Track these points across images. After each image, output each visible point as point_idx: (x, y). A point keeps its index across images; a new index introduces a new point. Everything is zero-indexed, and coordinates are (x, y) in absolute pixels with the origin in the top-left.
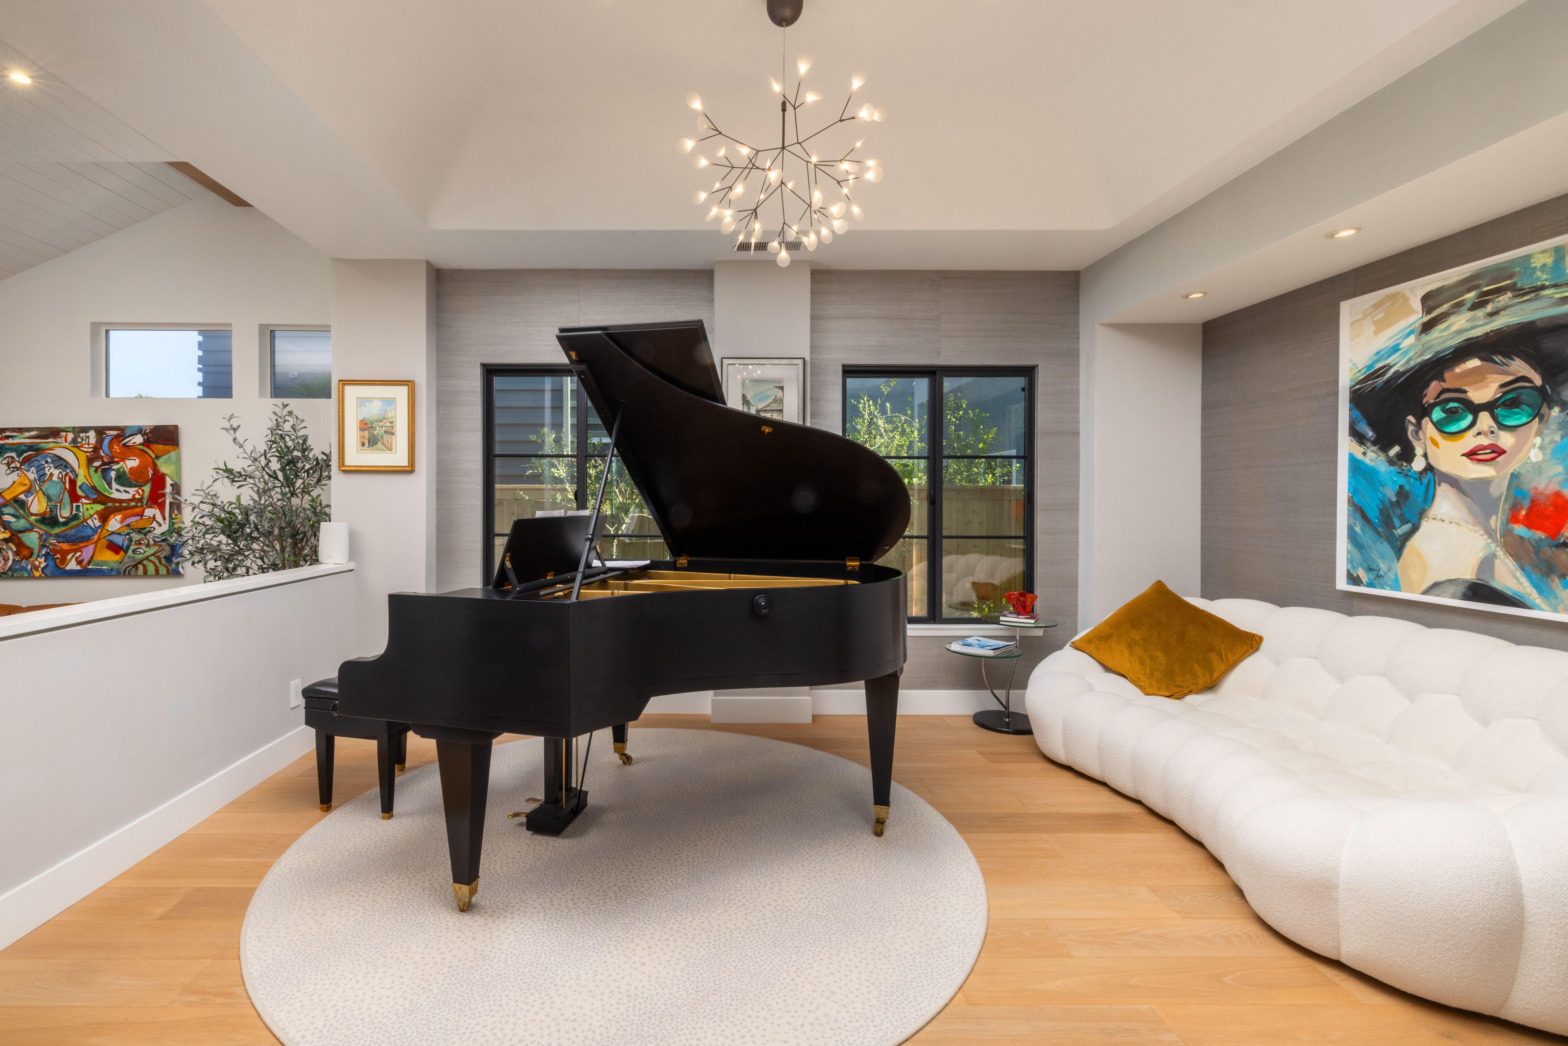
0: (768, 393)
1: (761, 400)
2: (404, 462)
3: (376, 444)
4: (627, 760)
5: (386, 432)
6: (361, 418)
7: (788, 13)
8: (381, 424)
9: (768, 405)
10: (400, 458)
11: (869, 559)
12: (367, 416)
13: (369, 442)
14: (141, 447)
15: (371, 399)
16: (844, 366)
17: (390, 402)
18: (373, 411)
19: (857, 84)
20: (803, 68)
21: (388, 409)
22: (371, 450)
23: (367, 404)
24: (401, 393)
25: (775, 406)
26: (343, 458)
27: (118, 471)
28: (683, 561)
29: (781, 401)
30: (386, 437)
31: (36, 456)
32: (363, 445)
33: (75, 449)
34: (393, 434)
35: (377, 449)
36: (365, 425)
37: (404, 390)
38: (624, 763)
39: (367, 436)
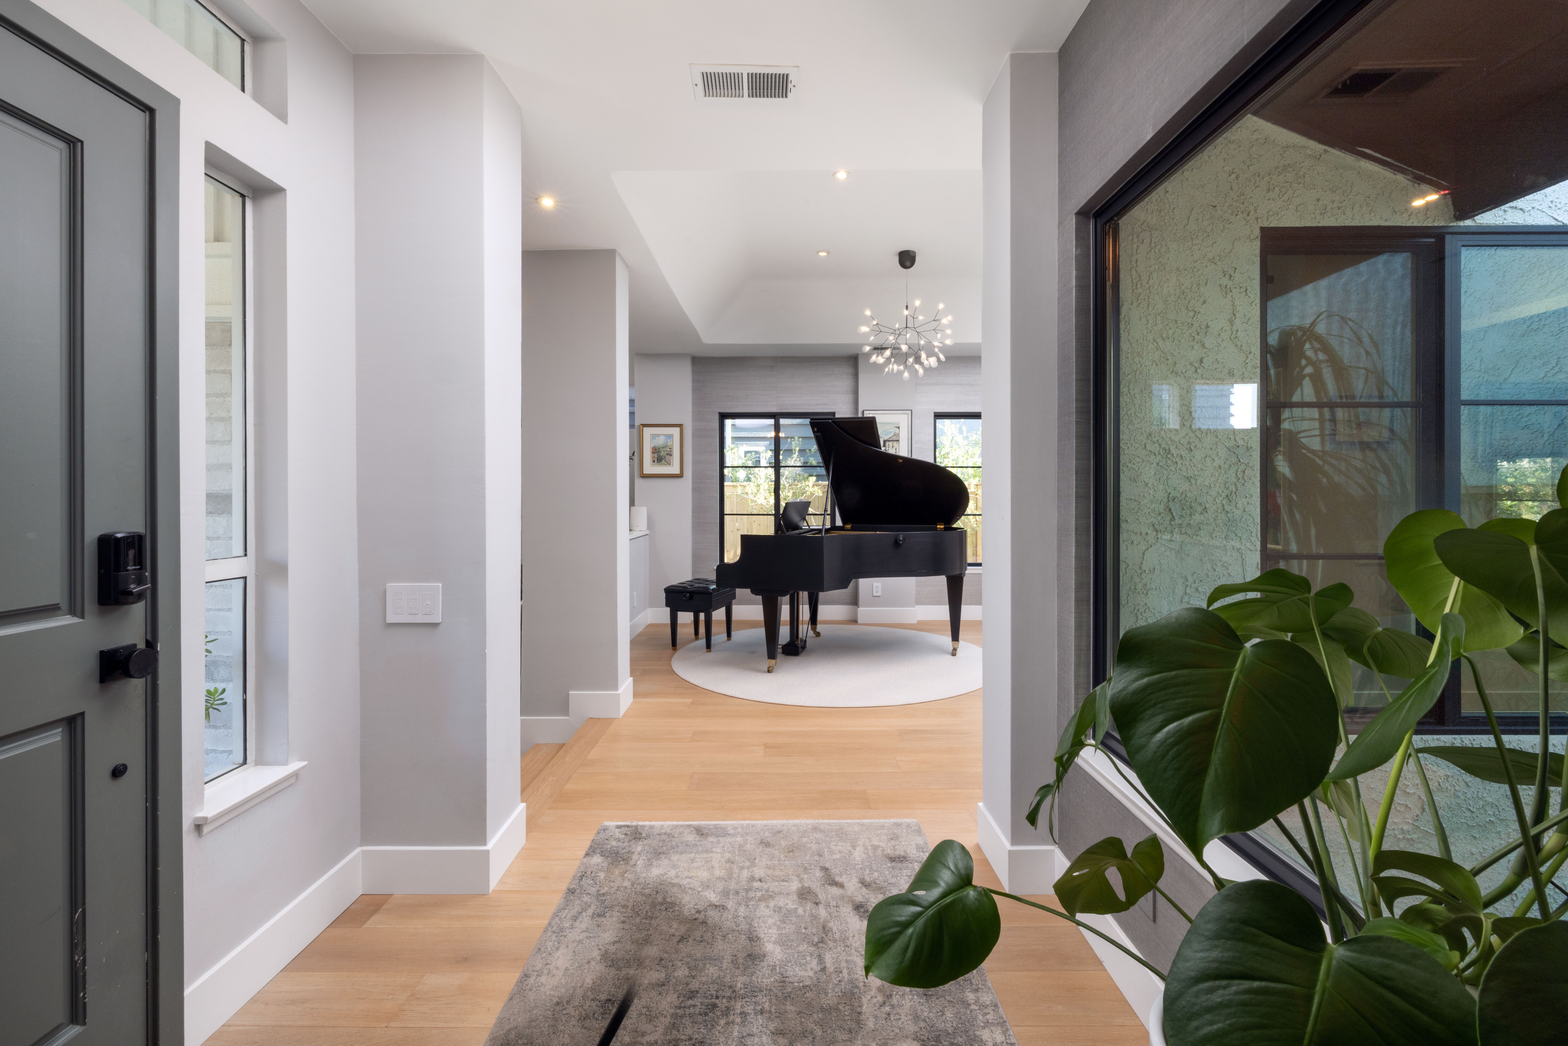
0: (891, 430)
1: (886, 435)
2: (678, 472)
3: (662, 461)
4: (818, 634)
5: (667, 454)
6: (653, 446)
7: (908, 264)
8: (664, 450)
9: (890, 437)
10: (675, 469)
11: (949, 524)
12: (656, 445)
13: (657, 460)
15: (658, 435)
16: (934, 413)
17: (670, 436)
18: (660, 441)
19: (941, 306)
20: (917, 303)
21: (668, 441)
22: (658, 464)
23: (656, 438)
24: (676, 431)
25: (895, 438)
26: (643, 470)
28: (849, 526)
29: (898, 435)
30: (667, 457)
32: (654, 462)
34: (671, 455)
35: (662, 464)
36: (655, 450)
37: (678, 429)
38: (817, 636)
39: (656, 456)
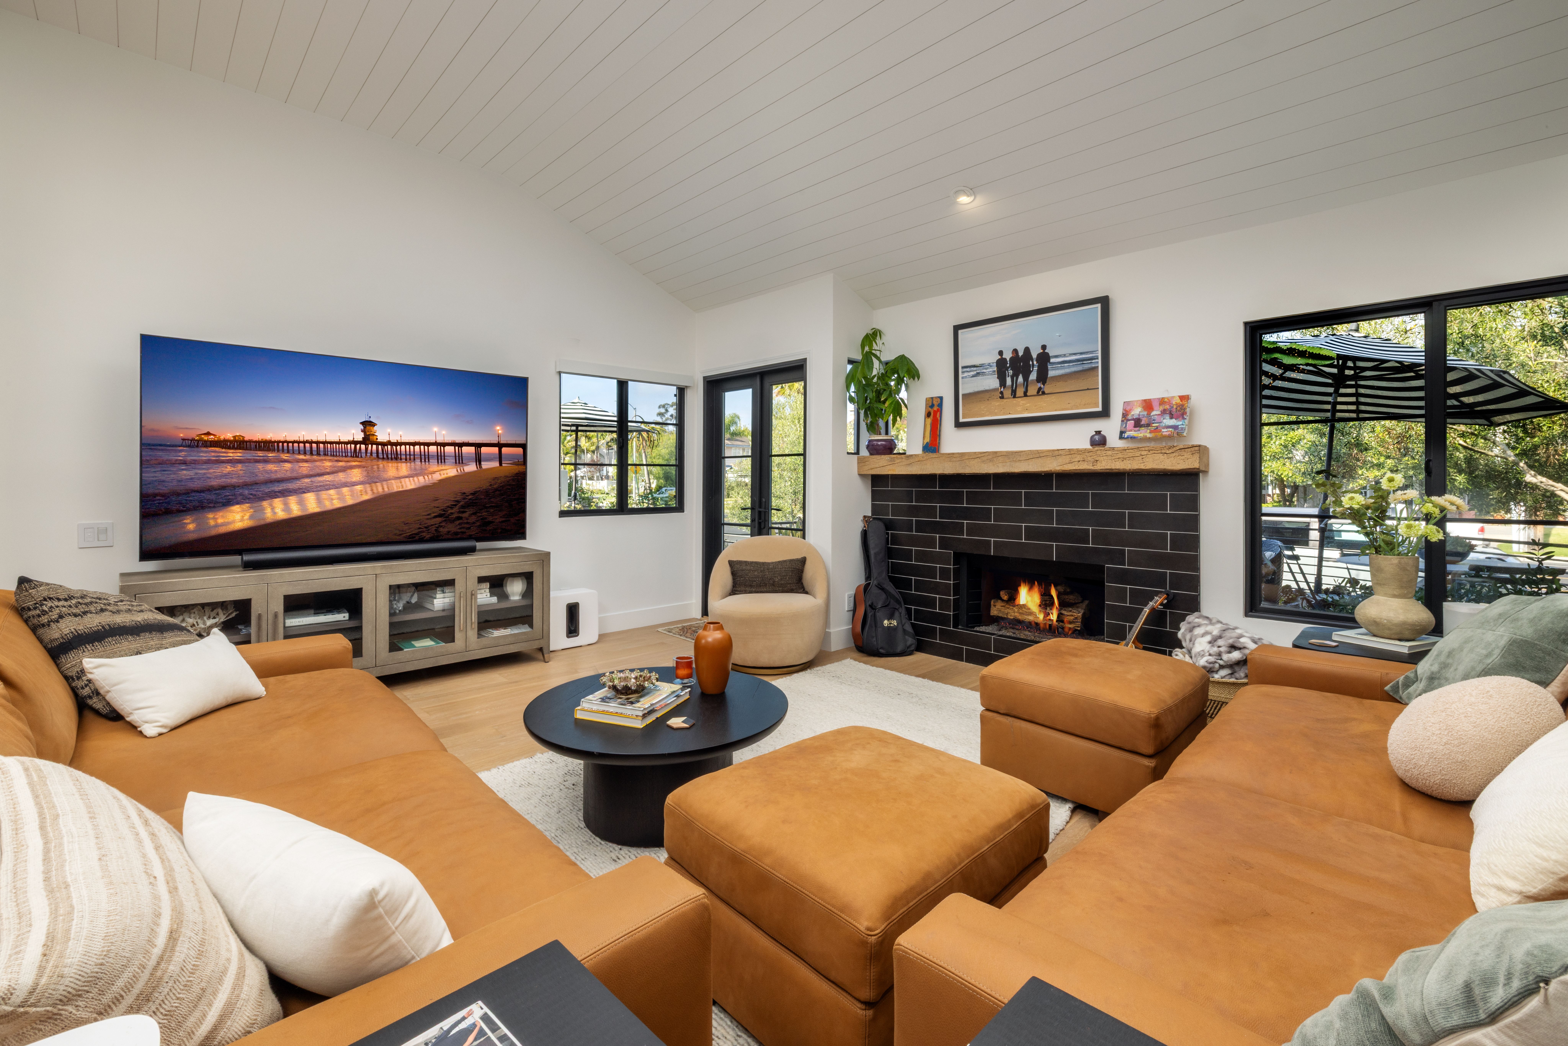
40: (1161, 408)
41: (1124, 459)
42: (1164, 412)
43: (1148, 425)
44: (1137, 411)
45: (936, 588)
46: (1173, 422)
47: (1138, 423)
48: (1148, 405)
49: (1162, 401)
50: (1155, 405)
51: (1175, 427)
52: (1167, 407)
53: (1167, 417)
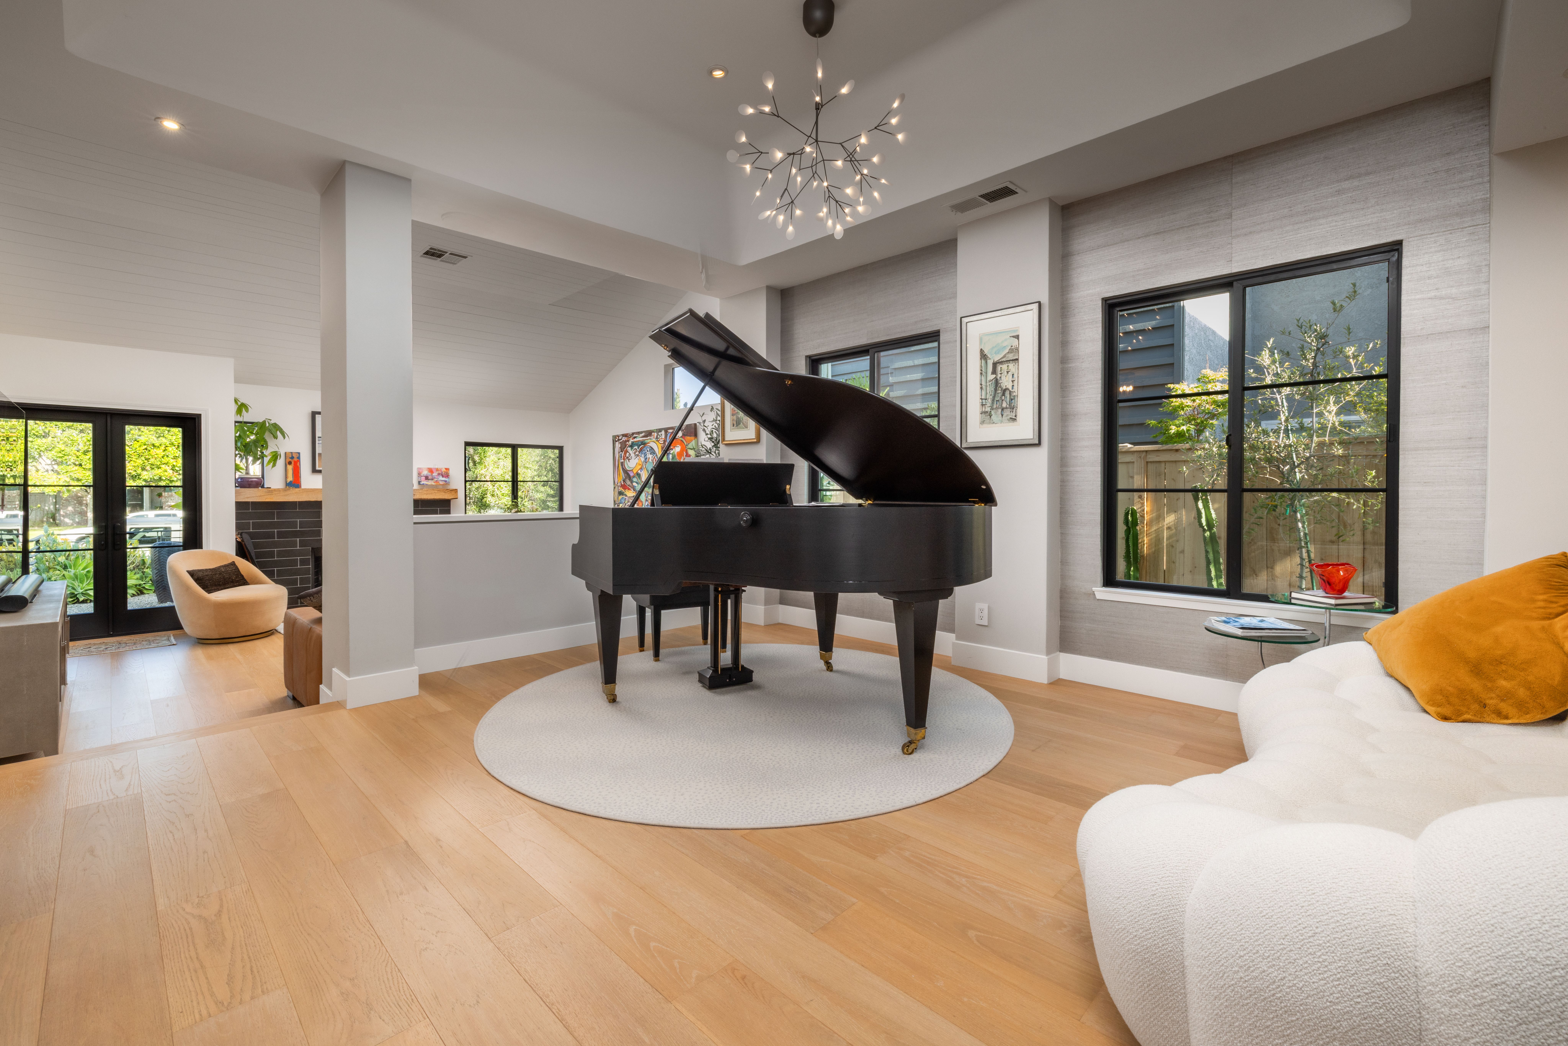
0: (1005, 344)
1: (997, 353)
2: (753, 435)
3: (740, 424)
9: (1004, 357)
10: (751, 433)
13: (736, 423)
14: (681, 439)
16: (1104, 300)
22: (738, 429)
25: (1011, 356)
26: (724, 436)
27: (672, 454)
29: (1017, 349)
31: (644, 447)
32: (734, 426)
33: (657, 442)
35: (740, 428)
39: (735, 419)
40: (437, 472)
41: (427, 494)
42: (439, 474)
43: (432, 479)
44: (425, 473)
45: (297, 572)
46: (444, 479)
47: (427, 478)
48: (431, 470)
49: (437, 470)
50: (434, 471)
51: (446, 481)
52: (440, 472)
53: (441, 477)
